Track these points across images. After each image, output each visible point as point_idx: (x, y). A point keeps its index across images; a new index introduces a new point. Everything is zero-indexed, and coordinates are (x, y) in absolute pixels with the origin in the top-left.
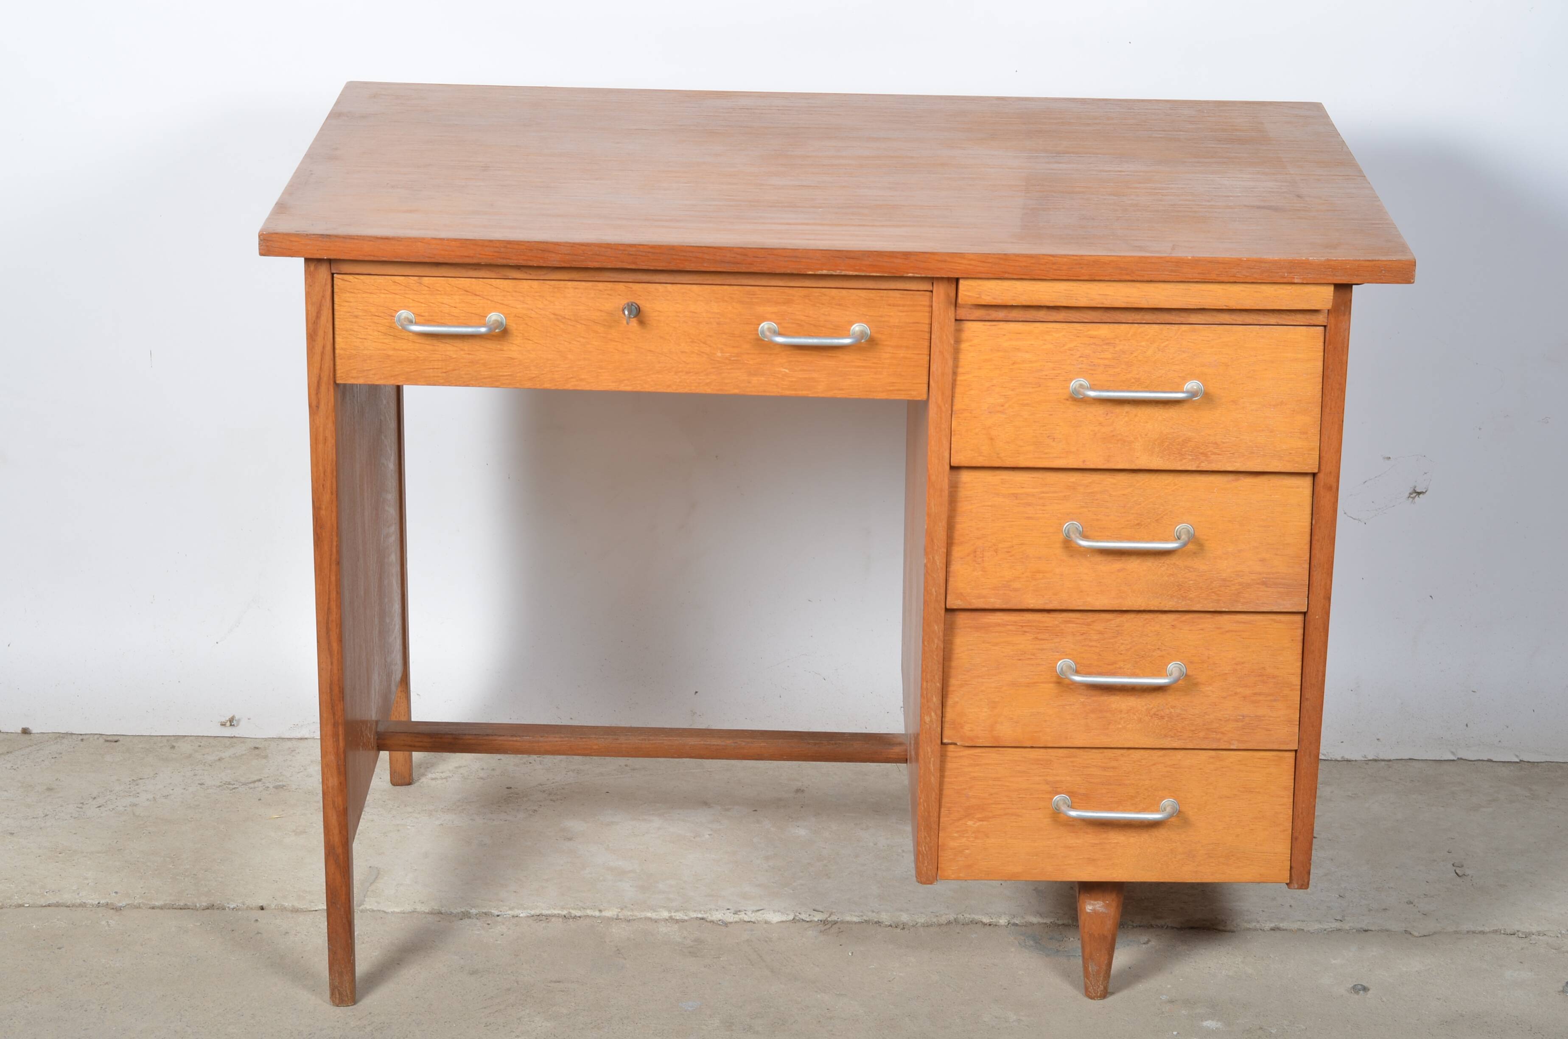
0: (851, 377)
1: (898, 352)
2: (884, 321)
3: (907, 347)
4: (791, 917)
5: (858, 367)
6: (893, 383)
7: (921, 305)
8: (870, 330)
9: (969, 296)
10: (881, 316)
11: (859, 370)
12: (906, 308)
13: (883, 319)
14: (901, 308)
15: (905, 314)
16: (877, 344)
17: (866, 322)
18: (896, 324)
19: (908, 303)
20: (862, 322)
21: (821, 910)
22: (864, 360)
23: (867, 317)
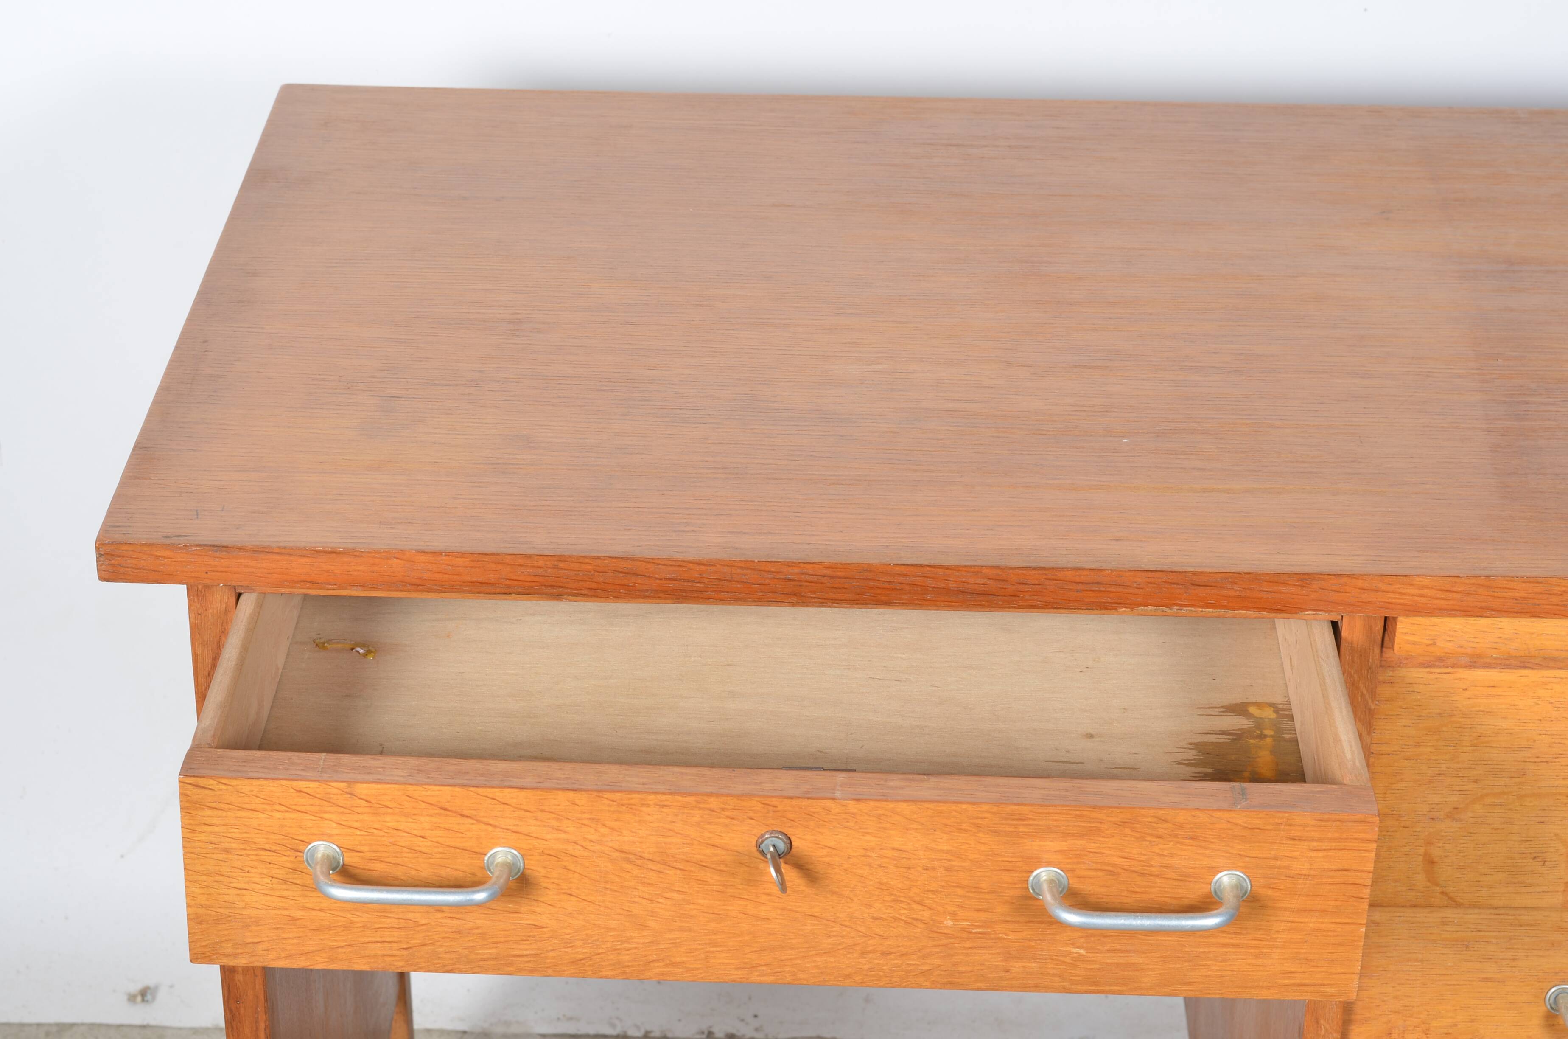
0: (1209, 963)
1: (1306, 920)
2: (1279, 867)
3: (1323, 912)
5: (1224, 945)
6: (1291, 972)
7: (1356, 839)
8: (1250, 881)
9: (1414, 643)
10: (1275, 859)
11: (1225, 950)
12: (1325, 845)
13: (1278, 863)
14: (1314, 844)
15: (1321, 854)
16: (1263, 907)
17: (1243, 869)
18: (1304, 872)
19: (1330, 835)
20: (1236, 868)
22: (1236, 933)
23: (1247, 859)
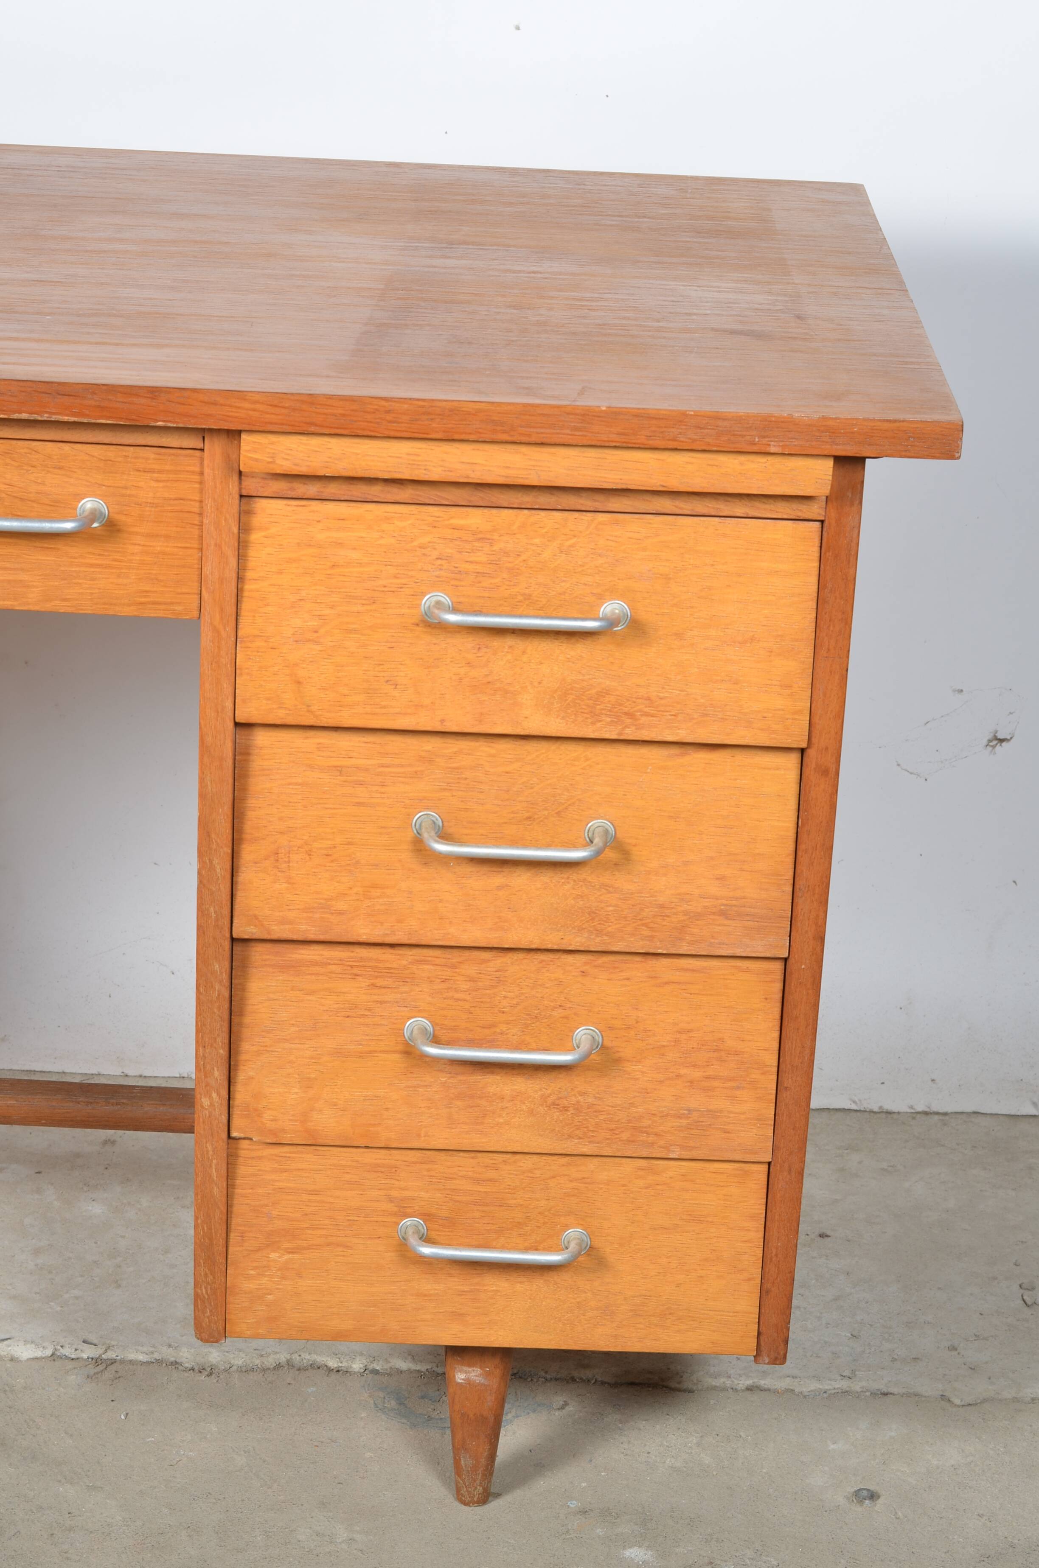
0: (80, 581)
1: (154, 544)
2: (130, 496)
3: (167, 537)
4: (49, 1352)
5: (92, 565)
6: (147, 592)
7: (188, 471)
8: (108, 508)
9: (256, 460)
10: (126, 488)
11: (92, 570)
12: (164, 477)
13: (128, 492)
14: (156, 475)
15: (161, 484)
16: (119, 531)
17: (101, 497)
18: (149, 501)
19: (167, 467)
20: (95, 496)
21: (95, 1341)
22: (99, 555)
23: (104, 488)
